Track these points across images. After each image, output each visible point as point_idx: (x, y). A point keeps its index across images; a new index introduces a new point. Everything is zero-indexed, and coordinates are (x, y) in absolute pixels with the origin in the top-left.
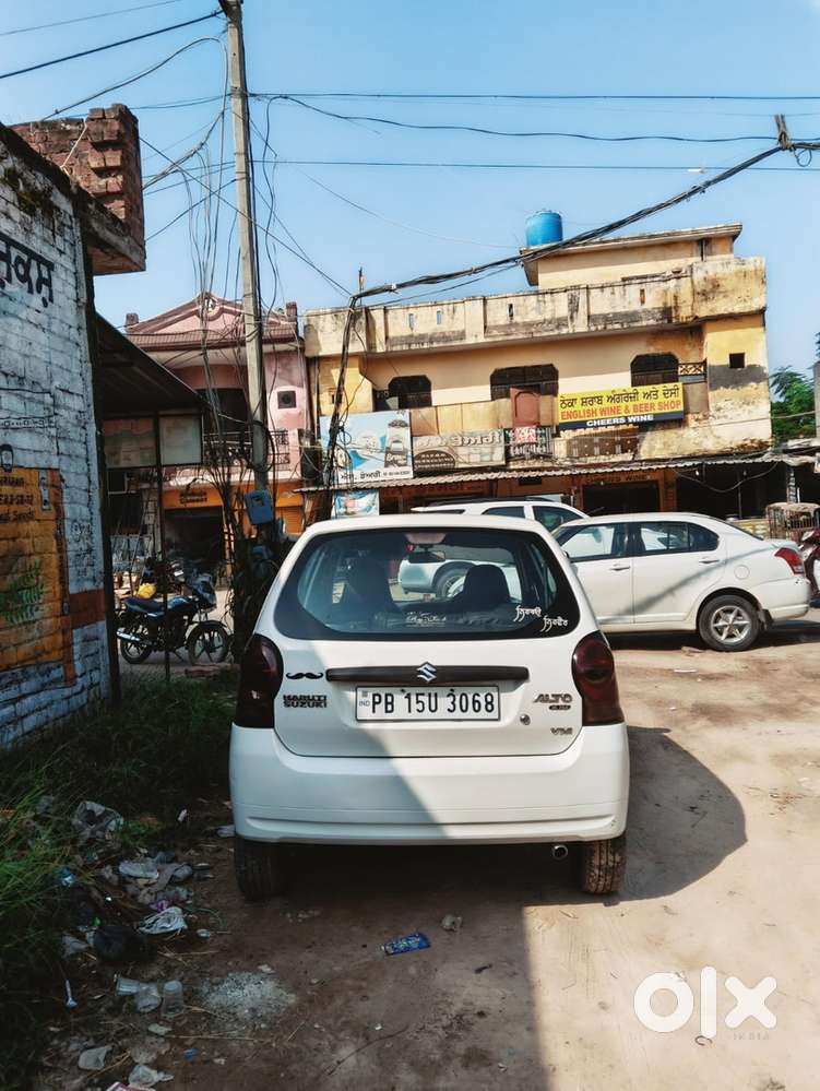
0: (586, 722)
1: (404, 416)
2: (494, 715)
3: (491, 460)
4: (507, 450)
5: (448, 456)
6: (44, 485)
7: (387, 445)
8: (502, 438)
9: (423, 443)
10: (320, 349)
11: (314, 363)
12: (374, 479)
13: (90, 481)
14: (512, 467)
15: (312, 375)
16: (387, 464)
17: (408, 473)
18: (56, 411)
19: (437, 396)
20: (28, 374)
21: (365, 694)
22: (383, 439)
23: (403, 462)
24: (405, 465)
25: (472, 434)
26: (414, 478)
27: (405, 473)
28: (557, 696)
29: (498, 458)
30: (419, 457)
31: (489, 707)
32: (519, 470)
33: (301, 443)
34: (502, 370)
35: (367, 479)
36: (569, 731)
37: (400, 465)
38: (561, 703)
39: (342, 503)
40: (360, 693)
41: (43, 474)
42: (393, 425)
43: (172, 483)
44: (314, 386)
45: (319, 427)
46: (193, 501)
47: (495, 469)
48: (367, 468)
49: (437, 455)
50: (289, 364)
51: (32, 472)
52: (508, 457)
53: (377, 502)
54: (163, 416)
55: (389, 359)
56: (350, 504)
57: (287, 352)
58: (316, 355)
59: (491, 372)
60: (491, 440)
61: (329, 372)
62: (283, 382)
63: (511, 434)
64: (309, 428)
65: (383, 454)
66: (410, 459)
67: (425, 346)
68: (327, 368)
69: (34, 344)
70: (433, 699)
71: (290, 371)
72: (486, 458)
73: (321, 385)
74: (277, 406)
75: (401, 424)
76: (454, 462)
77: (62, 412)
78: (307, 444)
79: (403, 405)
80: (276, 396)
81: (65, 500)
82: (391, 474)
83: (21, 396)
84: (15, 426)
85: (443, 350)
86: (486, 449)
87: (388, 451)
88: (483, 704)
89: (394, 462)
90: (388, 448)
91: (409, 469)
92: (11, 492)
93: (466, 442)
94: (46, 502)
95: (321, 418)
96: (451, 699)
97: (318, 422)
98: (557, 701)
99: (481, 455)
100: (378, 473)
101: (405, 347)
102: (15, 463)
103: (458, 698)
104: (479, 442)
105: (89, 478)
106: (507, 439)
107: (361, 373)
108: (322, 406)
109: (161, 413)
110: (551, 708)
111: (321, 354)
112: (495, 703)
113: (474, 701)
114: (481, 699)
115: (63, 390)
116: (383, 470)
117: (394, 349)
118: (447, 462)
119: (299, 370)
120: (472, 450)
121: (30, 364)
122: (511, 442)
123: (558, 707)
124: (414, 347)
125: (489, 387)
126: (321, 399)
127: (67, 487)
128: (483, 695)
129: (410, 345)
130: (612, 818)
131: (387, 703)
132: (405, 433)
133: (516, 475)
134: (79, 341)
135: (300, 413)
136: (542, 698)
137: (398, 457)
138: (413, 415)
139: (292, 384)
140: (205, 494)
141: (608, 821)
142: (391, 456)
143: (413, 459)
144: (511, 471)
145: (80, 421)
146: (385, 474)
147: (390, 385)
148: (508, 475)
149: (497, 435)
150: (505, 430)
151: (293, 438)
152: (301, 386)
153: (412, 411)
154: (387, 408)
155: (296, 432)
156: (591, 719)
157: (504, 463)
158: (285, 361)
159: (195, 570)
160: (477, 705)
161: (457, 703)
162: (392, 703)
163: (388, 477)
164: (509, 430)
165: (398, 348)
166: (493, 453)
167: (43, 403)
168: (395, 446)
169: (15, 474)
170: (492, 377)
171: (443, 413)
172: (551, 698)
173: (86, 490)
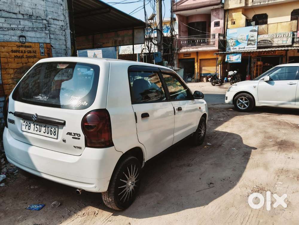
0: (86, 146)
1: (256, 28)
2: (56, 137)
3: (286, 43)
4: (293, 39)
5: (270, 41)
6: (42, 48)
7: (249, 38)
8: (292, 35)
9: (261, 37)
10: (229, 7)
11: (227, 11)
12: (243, 49)
13: (67, 47)
14: (294, 45)
15: (226, 15)
16: (248, 44)
17: (255, 47)
18: (49, 25)
19: (270, 20)
20: (34, 14)
21: (24, 122)
22: (247, 36)
23: (254, 44)
24: (254, 45)
25: (280, 34)
26: (257, 49)
27: (254, 47)
28: (75, 134)
29: (289, 42)
30: (259, 42)
31: (55, 134)
32: (296, 47)
33: (219, 38)
34: (296, 10)
35: (241, 50)
36: (80, 148)
37: (252, 45)
38: (76, 136)
39: (229, 57)
40: (23, 121)
41: (42, 45)
42: (252, 31)
43: (181, 51)
44: (226, 19)
45: (226, 33)
46: (187, 56)
47: (288, 46)
48: (241, 46)
49: (266, 41)
50: (218, 12)
51: (36, 44)
52: (293, 42)
53: (241, 57)
54: (136, 29)
55: (253, 8)
56: (231, 58)
57: (218, 8)
58: (227, 8)
59: (292, 10)
60: (287, 36)
61: (232, 14)
62: (217, 18)
63: (295, 34)
64: (223, 33)
65: (247, 41)
66: (256, 43)
67: (266, 3)
68: (231, 13)
69: (37, 5)
70: (40, 127)
71: (219, 15)
72: (285, 42)
73: (228, 19)
74: (214, 26)
75: (255, 31)
76: (272, 44)
77: (52, 26)
78: (222, 38)
79: (256, 24)
80: (214, 23)
81: (53, 52)
82: (249, 48)
83: (31, 21)
84: (27, 30)
85: (273, 4)
86: (285, 39)
87: (249, 40)
88: (53, 132)
89: (250, 44)
90: (249, 39)
91: (256, 46)
92: (24, 50)
93: (277, 36)
94: (42, 53)
95: (227, 30)
96: (45, 128)
97: (226, 31)
98: (75, 135)
99: (283, 41)
100: (244, 48)
101: (259, 4)
102: (26, 41)
103: (47, 128)
104: (282, 36)
105: (66, 46)
106: (294, 35)
107: (243, 14)
108: (228, 26)
109: (135, 28)
110: (73, 138)
111: (229, 8)
112: (56, 132)
113: (51, 131)
114: (53, 130)
115: (53, 19)
116: (246, 46)
117: (255, 5)
118: (269, 44)
119: (221, 14)
120: (279, 39)
121: (35, 11)
122: (295, 36)
123: (75, 138)
124: (262, 3)
125: (290, 16)
126: (228, 23)
127: (54, 48)
128: (53, 129)
129: (261, 3)
130: (95, 185)
131: (29, 126)
132: (255, 34)
133: (295, 48)
134: (62, 4)
135: (221, 28)
136: (69, 134)
137: (252, 42)
138: (259, 28)
139: (219, 19)
140: (190, 54)
141: (93, 186)
142: (250, 42)
143: (257, 43)
144: (293, 47)
145: (62, 29)
146: (247, 48)
147: (253, 17)
148: (293, 48)
149: (290, 34)
150: (293, 32)
151: (217, 36)
152: (222, 19)
153: (259, 26)
154: (251, 25)
155: (218, 34)
156: (88, 145)
157: (291, 44)
158: (217, 11)
159: (187, 77)
160: (51, 132)
161: (46, 130)
162: (30, 126)
163: (248, 49)
164: (295, 32)
165: (256, 4)
166: (287, 40)
167: (42, 23)
168: (251, 39)
169: (27, 44)
170: (292, 13)
171: (270, 26)
172: (73, 134)
173: (64, 50)
